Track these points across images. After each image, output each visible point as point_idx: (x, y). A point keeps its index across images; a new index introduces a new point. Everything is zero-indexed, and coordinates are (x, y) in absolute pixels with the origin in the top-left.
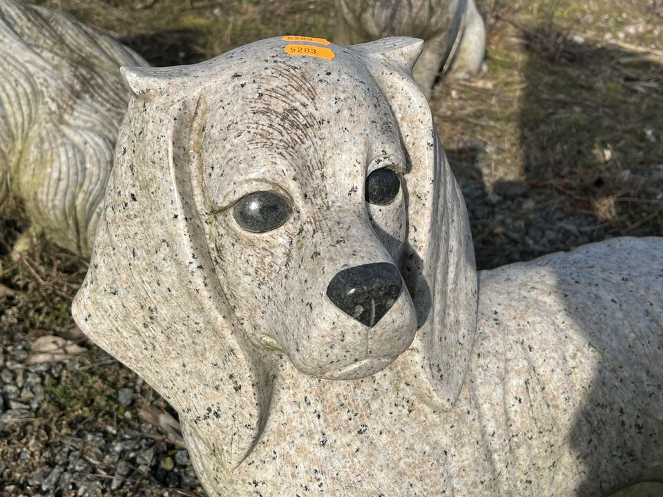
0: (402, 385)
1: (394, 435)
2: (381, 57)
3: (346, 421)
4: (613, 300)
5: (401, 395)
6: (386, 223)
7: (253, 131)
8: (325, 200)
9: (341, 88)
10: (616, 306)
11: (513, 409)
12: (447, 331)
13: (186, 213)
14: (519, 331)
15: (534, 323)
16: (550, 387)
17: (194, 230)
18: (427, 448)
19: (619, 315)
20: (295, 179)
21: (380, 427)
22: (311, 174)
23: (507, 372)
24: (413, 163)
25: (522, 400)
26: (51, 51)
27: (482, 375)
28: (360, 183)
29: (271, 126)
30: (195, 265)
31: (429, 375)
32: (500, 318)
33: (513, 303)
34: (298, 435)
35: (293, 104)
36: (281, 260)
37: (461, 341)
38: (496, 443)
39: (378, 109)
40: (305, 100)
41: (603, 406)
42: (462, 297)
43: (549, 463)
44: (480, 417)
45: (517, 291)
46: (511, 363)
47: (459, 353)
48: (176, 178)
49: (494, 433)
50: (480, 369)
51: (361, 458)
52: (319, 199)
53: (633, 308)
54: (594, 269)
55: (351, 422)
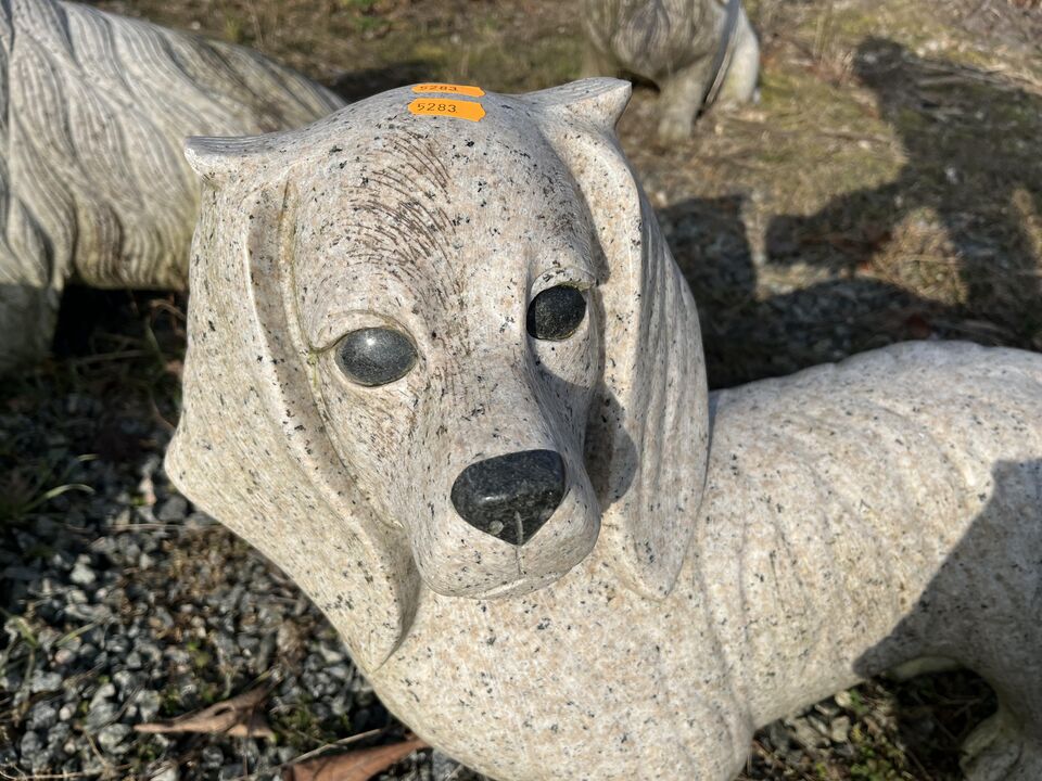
0: (599, 566)
1: (587, 630)
2: (565, 111)
3: (521, 615)
4: (898, 441)
5: (597, 578)
6: (563, 367)
7: (354, 237)
8: (465, 340)
9: (489, 167)
10: (903, 449)
11: (752, 589)
12: (661, 495)
13: (274, 352)
14: (766, 484)
15: (786, 473)
16: (804, 561)
17: (289, 376)
18: (632, 645)
19: (905, 462)
20: (415, 311)
21: (568, 621)
22: (443, 301)
23: (745, 541)
24: (612, 269)
25: (766, 579)
26: (230, 96)
27: (712, 545)
28: (518, 311)
29: (380, 229)
30: (291, 426)
31: (633, 558)
32: (740, 464)
33: (760, 444)
34: (457, 631)
35: (413, 194)
36: (404, 427)
37: (682, 506)
38: (727, 633)
39: (550, 195)
40: (431, 188)
41: (876, 583)
42: (686, 445)
43: (800, 651)
44: (707, 601)
45: (765, 425)
46: (752, 529)
47: (678, 522)
48: (257, 303)
49: (725, 620)
50: (709, 538)
51: (542, 659)
52: (456, 339)
53: (926, 452)
54: (874, 395)
55: (529, 615)
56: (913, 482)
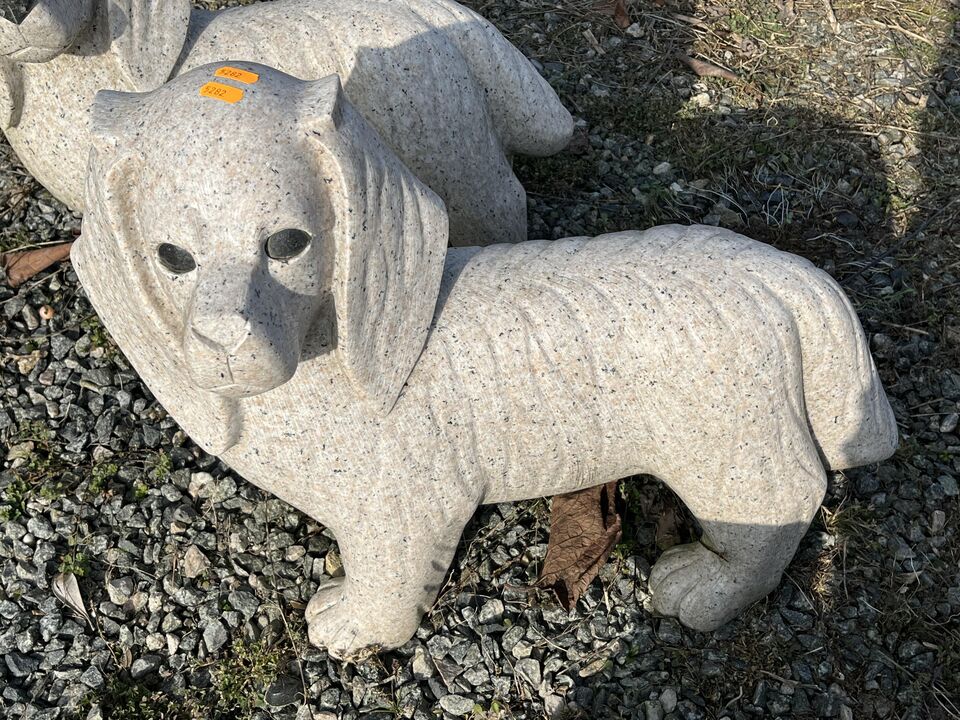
55: (81, 103)
56: (310, 55)
